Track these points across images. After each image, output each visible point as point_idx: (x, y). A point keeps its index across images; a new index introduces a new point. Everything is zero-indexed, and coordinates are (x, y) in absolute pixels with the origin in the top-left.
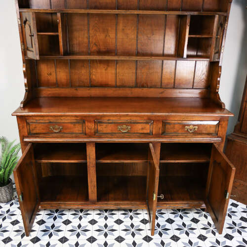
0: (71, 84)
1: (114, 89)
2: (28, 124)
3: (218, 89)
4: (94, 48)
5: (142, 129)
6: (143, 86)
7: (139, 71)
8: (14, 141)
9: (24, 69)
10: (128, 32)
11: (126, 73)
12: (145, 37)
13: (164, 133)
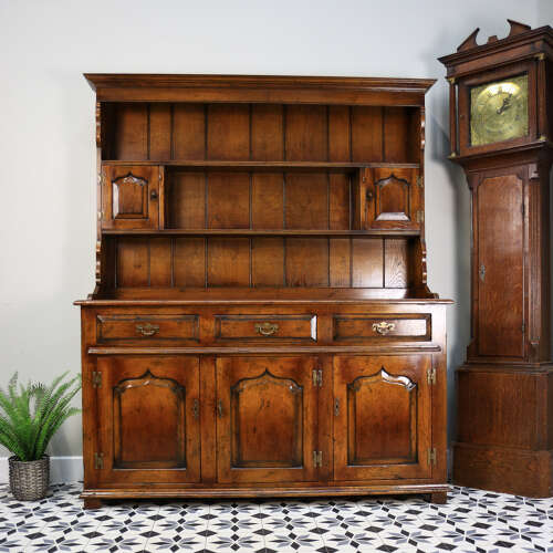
1: (247, 290)
2: (99, 321)
3: (425, 279)
5: (298, 329)
6: (297, 285)
7: (289, 260)
8: (65, 374)
10: (271, 198)
13: (337, 338)
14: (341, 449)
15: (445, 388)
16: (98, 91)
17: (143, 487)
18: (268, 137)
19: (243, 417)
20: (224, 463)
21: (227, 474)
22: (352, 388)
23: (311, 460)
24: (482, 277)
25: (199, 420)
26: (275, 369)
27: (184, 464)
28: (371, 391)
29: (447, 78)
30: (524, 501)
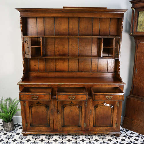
0: (45, 70)
3: (119, 72)
4: (57, 53)
6: (82, 71)
7: (80, 64)
9: (23, 63)
11: (73, 65)
12: (82, 48)
14: (91, 123)
15: (122, 108)
16: (21, 14)
17: (38, 131)
18: (74, 26)
20: (60, 126)
21: (60, 128)
23: (83, 126)
24: (136, 72)
25: (53, 115)
26: (74, 102)
27: (49, 126)
28: (101, 108)
30: (141, 136)
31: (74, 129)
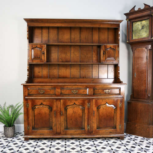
1: (69, 79)
2: (28, 89)
3: (119, 76)
5: (83, 92)
6: (83, 78)
8: (19, 103)
9: (28, 68)
10: (76, 53)
12: (84, 56)
13: (94, 94)
14: (95, 125)
15: (124, 108)
16: (28, 23)
17: (40, 135)
19: (68, 116)
20: (63, 128)
21: (63, 131)
22: (98, 108)
23: (86, 128)
24: (135, 76)
25: (56, 117)
26: (77, 103)
27: (52, 129)
28: (103, 109)
29: (126, 19)
30: (145, 139)
31: (78, 132)
